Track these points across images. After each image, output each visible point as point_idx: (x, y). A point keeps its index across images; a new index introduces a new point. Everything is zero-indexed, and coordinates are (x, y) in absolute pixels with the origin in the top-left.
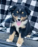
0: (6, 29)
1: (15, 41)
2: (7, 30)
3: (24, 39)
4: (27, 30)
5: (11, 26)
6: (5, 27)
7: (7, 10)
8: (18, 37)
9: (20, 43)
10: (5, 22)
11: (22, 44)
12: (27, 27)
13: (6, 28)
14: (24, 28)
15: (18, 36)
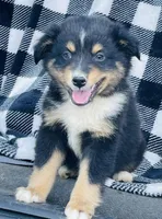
0: (12, 142)
1: (58, 199)
2: (16, 147)
3: (102, 191)
4: (117, 146)
5: (44, 123)
6: (8, 133)
7: (19, 51)
8: (75, 178)
9: (84, 208)
10: (11, 109)
11: (93, 213)
12: (121, 130)
13: (11, 137)
14: (108, 136)
15: (73, 177)
